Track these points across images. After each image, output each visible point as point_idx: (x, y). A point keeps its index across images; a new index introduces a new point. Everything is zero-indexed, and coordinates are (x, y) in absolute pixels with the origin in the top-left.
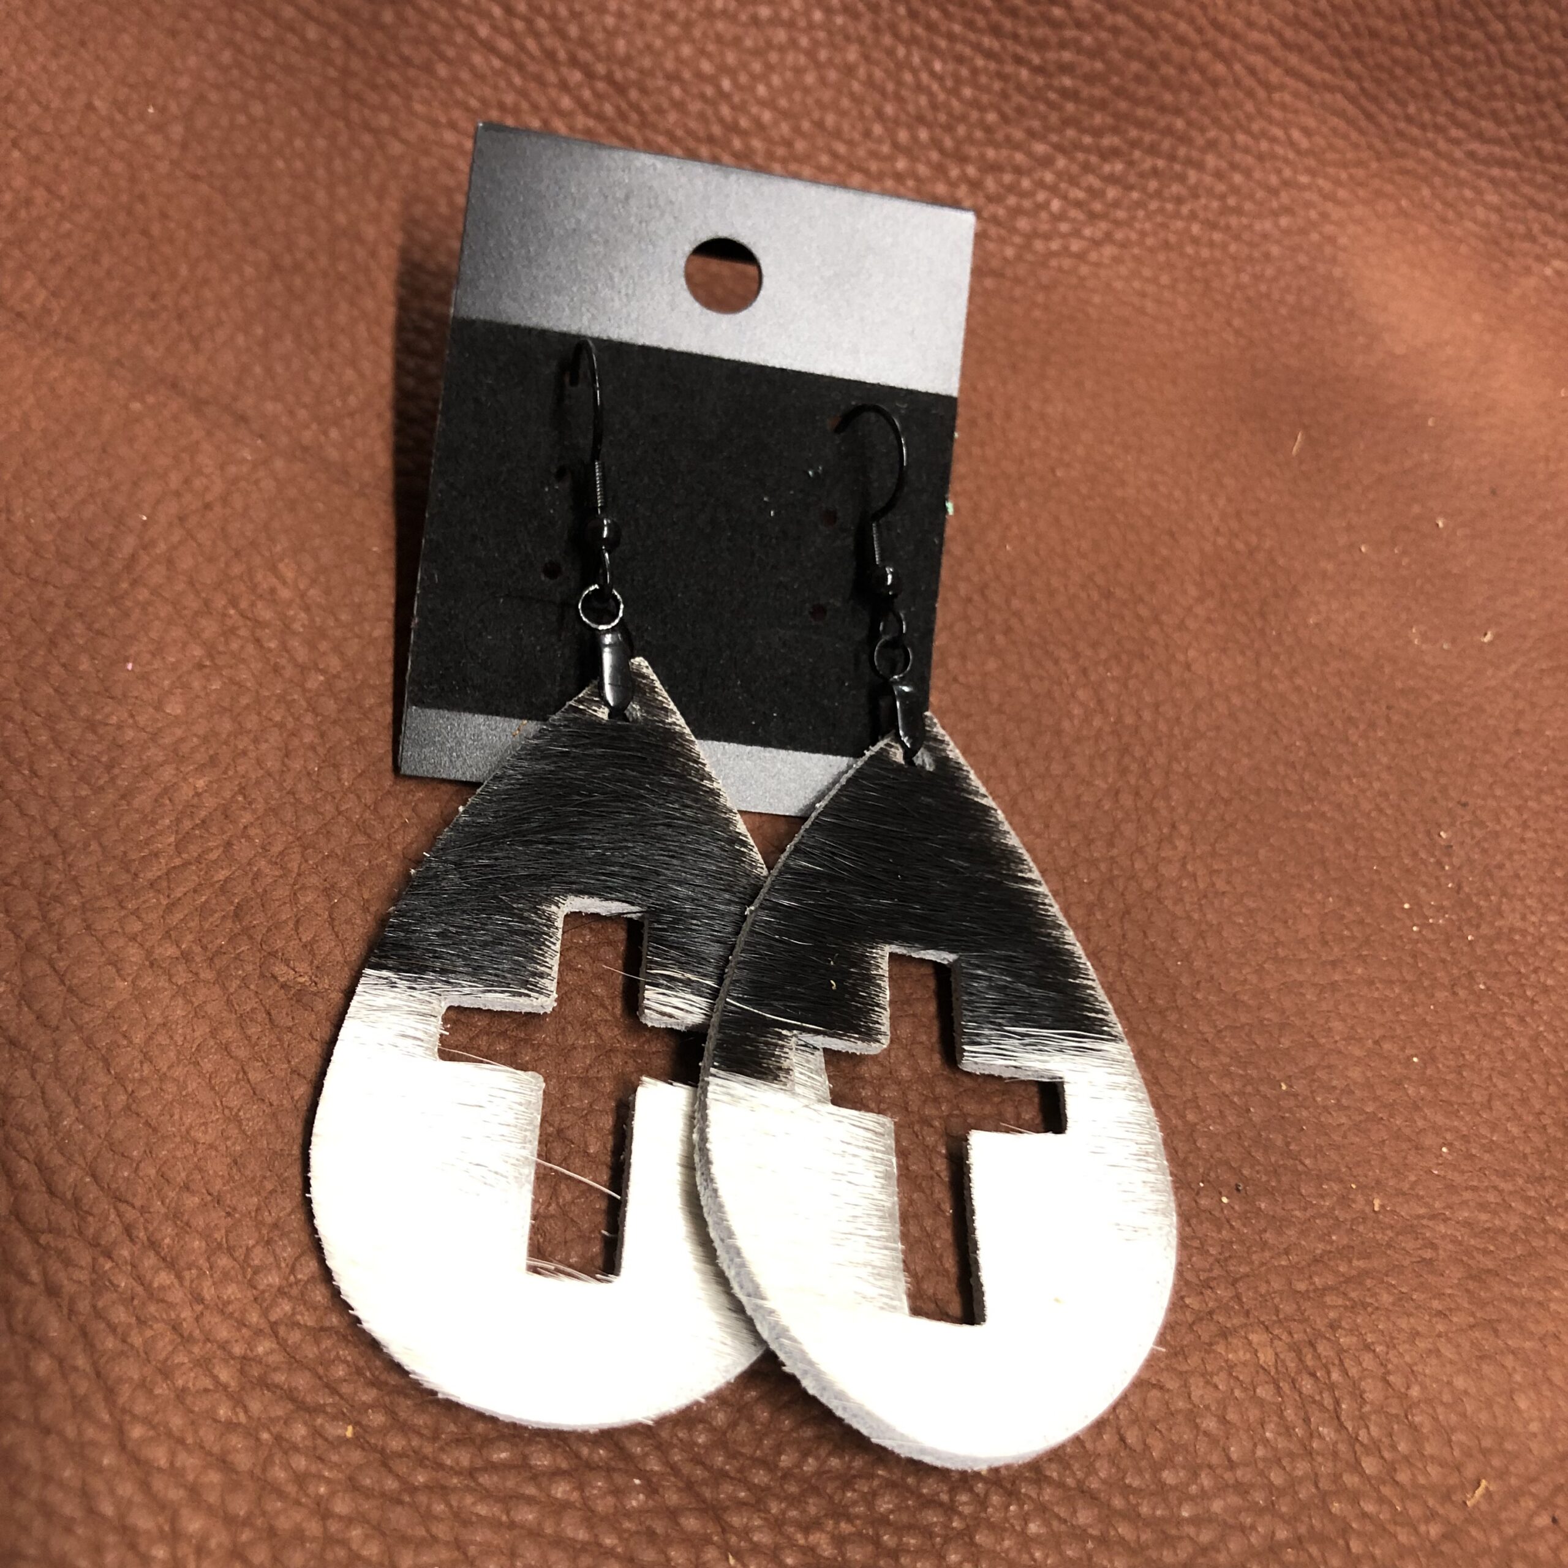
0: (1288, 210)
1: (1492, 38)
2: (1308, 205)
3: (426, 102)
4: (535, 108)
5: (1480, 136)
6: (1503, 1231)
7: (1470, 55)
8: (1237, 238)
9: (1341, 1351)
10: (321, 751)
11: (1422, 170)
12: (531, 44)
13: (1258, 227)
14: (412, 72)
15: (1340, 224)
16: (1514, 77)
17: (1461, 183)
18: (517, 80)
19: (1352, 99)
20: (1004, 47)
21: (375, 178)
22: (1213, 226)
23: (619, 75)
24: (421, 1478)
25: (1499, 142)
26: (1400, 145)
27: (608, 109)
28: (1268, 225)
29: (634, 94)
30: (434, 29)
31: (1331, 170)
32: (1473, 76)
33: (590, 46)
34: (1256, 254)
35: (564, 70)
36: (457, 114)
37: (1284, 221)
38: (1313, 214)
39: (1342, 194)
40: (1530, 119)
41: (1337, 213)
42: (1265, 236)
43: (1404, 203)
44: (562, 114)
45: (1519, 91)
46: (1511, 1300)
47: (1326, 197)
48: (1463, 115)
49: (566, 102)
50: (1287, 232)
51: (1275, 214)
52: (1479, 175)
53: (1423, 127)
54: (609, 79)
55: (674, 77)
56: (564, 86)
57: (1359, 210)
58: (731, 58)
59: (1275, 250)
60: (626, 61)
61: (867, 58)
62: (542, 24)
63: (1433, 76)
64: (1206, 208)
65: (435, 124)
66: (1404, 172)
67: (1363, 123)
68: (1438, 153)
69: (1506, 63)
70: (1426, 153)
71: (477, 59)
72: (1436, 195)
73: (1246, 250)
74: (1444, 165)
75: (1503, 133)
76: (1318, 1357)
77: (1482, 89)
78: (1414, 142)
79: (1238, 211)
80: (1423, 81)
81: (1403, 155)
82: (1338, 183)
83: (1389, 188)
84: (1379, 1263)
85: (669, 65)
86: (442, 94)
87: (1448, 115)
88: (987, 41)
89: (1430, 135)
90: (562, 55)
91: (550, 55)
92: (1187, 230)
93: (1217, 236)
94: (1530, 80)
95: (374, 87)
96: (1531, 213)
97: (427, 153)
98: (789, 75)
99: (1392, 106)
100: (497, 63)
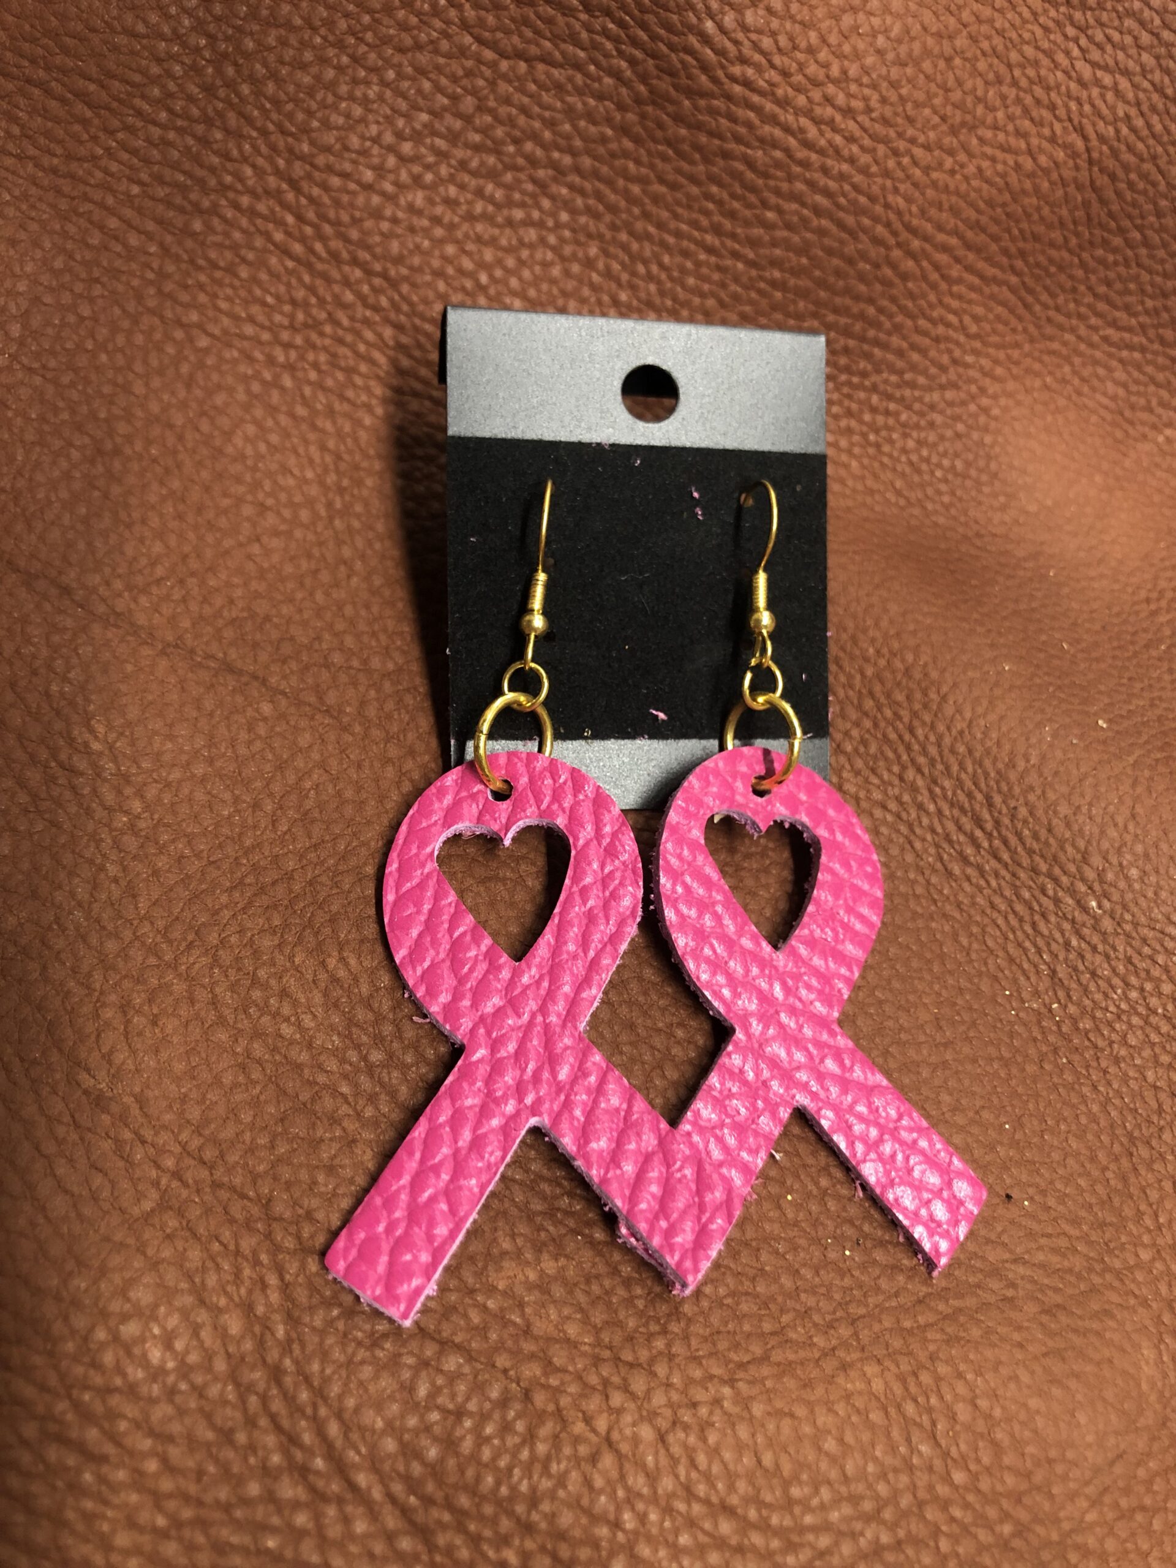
0: (955, 386)
1: (1129, 243)
2: (971, 381)
3: (229, 299)
4: (322, 302)
5: (1114, 324)
6: (1070, 1271)
7: (1111, 258)
8: (909, 408)
9: (938, 1379)
10: (123, 883)
11: (1064, 351)
12: (318, 247)
13: (927, 399)
14: (218, 274)
15: (995, 397)
16: (1145, 277)
17: (1096, 362)
18: (307, 278)
19: (1013, 290)
20: (723, 244)
21: (185, 369)
22: (890, 397)
23: (392, 273)
24: (187, 1513)
25: (1129, 329)
26: (1049, 330)
27: (384, 302)
28: (936, 396)
29: (405, 288)
30: (237, 235)
31: (991, 351)
32: (1111, 275)
33: (368, 248)
34: (923, 423)
35: (346, 269)
36: (255, 309)
37: (949, 395)
38: (974, 389)
39: (999, 371)
40: (1157, 312)
41: (993, 388)
42: (932, 407)
43: (1048, 379)
44: (345, 306)
45: (1149, 288)
46: (1075, 1331)
47: (985, 374)
48: (1102, 306)
49: (349, 297)
50: (951, 404)
51: (942, 387)
52: (1110, 355)
53: (1068, 316)
54: (384, 275)
55: (439, 274)
56: (347, 283)
57: (1011, 385)
58: (488, 255)
59: (938, 419)
60: (399, 260)
61: (606, 253)
62: (328, 229)
63: (1079, 273)
64: (886, 382)
65: (236, 318)
66: (1052, 352)
67: (1021, 310)
68: (1079, 337)
69: (1138, 265)
70: (1068, 336)
71: (273, 261)
72: (1075, 372)
73: (915, 418)
74: (1083, 347)
75: (1133, 321)
76: (919, 1384)
77: (1118, 286)
78: (1061, 328)
79: (913, 385)
80: (1071, 277)
81: (1051, 339)
82: (996, 362)
83: (1037, 366)
84: (970, 1302)
85: (436, 263)
86: (243, 293)
87: (1089, 306)
88: (709, 238)
89: (1074, 322)
90: (345, 255)
91: (335, 256)
92: (869, 399)
93: (892, 406)
94: (1158, 279)
95: (186, 287)
96: (1152, 388)
97: (230, 345)
98: (538, 269)
99: (1045, 297)
100: (290, 264)
